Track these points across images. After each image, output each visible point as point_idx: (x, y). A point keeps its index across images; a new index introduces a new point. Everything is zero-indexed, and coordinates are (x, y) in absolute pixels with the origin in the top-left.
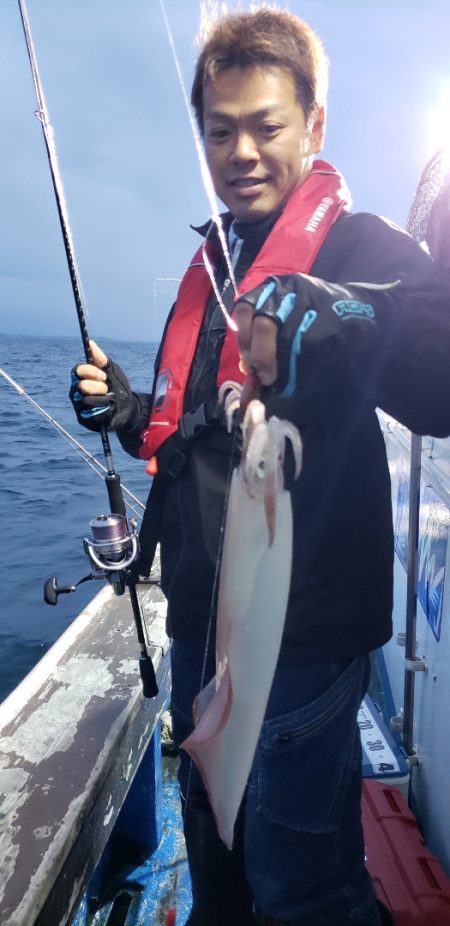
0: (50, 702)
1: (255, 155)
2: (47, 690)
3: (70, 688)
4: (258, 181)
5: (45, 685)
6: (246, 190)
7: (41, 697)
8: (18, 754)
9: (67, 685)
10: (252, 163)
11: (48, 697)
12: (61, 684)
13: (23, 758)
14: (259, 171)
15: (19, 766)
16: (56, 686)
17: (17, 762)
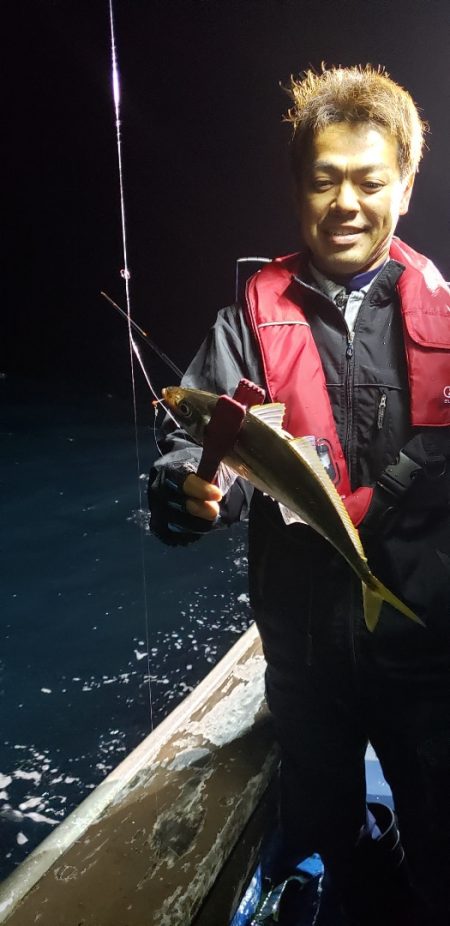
0: (231, 695)
1: (357, 207)
2: (229, 685)
3: (248, 685)
4: (356, 231)
5: (227, 680)
6: (341, 239)
7: (224, 690)
8: (204, 736)
9: (246, 683)
10: (352, 214)
11: (230, 691)
12: (241, 681)
13: (209, 741)
14: (359, 221)
15: (205, 746)
16: (237, 682)
17: (204, 743)
